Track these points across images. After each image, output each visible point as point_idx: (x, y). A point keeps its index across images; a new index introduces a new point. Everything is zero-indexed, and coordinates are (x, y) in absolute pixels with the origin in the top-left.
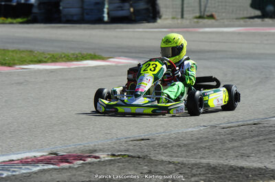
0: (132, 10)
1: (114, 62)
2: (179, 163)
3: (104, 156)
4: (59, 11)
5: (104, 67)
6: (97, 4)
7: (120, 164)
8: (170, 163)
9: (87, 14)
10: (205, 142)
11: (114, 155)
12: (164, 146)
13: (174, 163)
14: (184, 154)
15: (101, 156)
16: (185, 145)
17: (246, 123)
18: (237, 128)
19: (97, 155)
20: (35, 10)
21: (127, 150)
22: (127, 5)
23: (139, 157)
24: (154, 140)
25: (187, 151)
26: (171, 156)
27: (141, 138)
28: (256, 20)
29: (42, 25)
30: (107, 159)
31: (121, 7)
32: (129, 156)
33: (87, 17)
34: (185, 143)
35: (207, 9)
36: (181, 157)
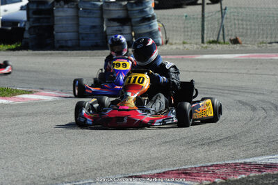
0: (133, 34)
4: (52, 36)
6: (94, 27)
9: (83, 39)
20: (26, 35)
22: (127, 29)
29: (30, 52)
31: (120, 31)
33: (82, 43)
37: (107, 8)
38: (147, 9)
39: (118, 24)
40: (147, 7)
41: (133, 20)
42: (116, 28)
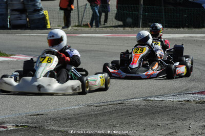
0: (28, 19)
1: (16, 58)
2: (65, 132)
3: (10, 127)
5: (8, 62)
6: (2, 14)
7: (22, 132)
8: (58, 131)
10: (84, 116)
11: (17, 126)
12: (54, 119)
13: (61, 131)
14: (69, 125)
15: (8, 127)
16: (69, 119)
17: (112, 103)
18: (106, 107)
19: (5, 126)
21: (27, 123)
22: (24, 16)
23: (36, 127)
24: (47, 115)
25: (71, 123)
26: (59, 127)
27: (37, 113)
28: (119, 28)
30: (12, 128)
31: (20, 17)
32: (28, 127)
34: (69, 117)
35: (84, 20)
36: (67, 127)
37: (11, 3)
38: (38, 4)
39: (18, 13)
40: (37, 2)
41: (28, 11)
42: (17, 16)
